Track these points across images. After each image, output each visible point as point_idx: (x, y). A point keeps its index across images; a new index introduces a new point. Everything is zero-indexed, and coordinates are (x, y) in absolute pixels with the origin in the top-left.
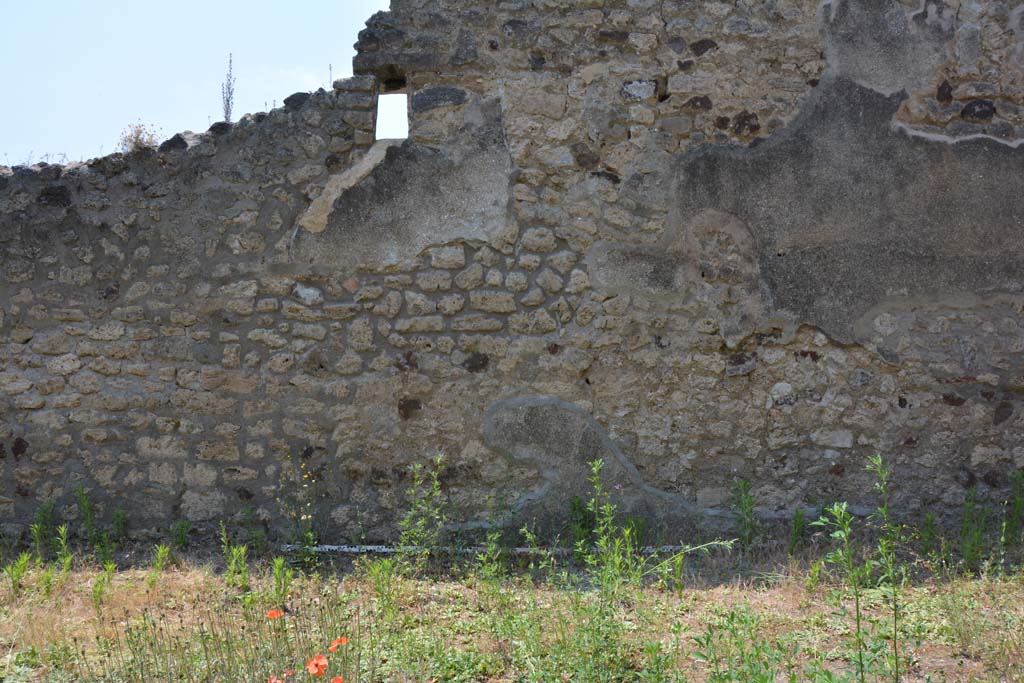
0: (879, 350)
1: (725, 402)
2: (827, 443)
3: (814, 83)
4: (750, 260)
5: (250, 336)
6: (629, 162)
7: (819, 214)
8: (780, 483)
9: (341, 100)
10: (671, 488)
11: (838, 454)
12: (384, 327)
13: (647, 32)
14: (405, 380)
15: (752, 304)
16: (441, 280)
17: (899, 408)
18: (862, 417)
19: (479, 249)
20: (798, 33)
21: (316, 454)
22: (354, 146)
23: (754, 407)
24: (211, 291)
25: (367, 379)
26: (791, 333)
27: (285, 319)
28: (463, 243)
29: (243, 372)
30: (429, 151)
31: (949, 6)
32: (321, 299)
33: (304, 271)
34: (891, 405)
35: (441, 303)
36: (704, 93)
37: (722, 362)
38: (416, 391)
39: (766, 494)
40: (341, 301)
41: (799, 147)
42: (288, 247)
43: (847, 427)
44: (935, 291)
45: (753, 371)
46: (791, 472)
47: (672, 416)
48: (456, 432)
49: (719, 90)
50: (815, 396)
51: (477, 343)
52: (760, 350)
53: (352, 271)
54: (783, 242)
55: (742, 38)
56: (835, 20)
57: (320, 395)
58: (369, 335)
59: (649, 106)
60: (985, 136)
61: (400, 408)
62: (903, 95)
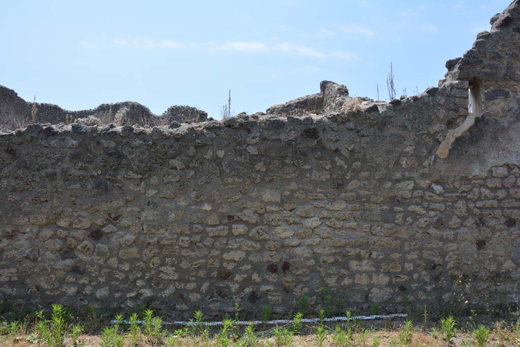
5: (409, 209)
9: (453, 92)
12: (471, 205)
14: (480, 231)
16: (497, 182)
19: (514, 168)
21: (438, 267)
22: (460, 116)
24: (392, 185)
25: (463, 230)
27: (426, 200)
28: (507, 166)
29: (405, 227)
30: (493, 120)
32: (443, 191)
33: (436, 177)
35: (497, 194)
38: (485, 236)
40: (452, 192)
42: (429, 165)
48: (501, 256)
51: (511, 213)
53: (458, 178)
57: (441, 239)
58: (464, 210)
61: (477, 244)
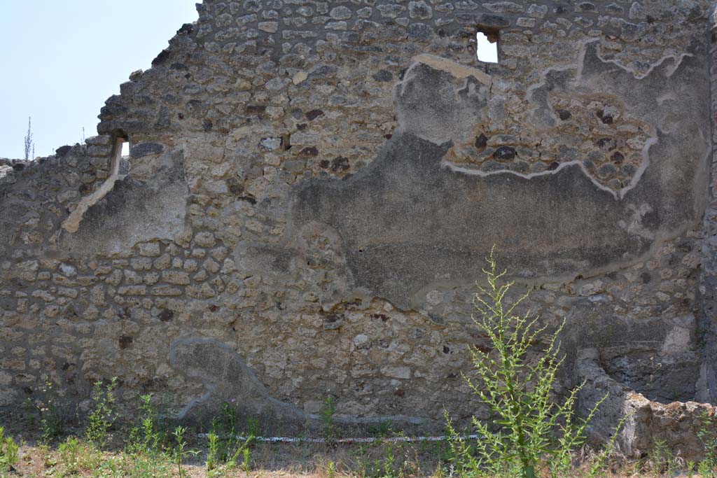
0: (429, 315)
1: (322, 346)
2: (392, 375)
3: (389, 137)
4: (339, 254)
5: (34, 294)
6: (262, 190)
7: (388, 224)
8: (359, 400)
9: (89, 151)
10: (286, 399)
11: (400, 383)
12: (112, 291)
13: (277, 105)
14: (123, 324)
15: (340, 283)
16: (145, 263)
17: (443, 353)
18: (417, 358)
19: (168, 244)
20: (378, 104)
21: (71, 367)
22: (96, 179)
23: (342, 350)
24: (11, 266)
25: (101, 322)
26: (367, 302)
27: (54, 284)
28: (159, 241)
29: (29, 316)
30: (140, 183)
31: (483, 85)
32: (75, 273)
33: (65, 256)
34: (438, 352)
35: (145, 278)
36: (313, 145)
37: (321, 320)
38: (130, 331)
39: (350, 406)
40: (87, 275)
41: (376, 180)
42: (56, 241)
43: (406, 365)
44: (469, 276)
45: (342, 326)
46: (367, 393)
47: (287, 354)
48: (153, 358)
49: (323, 143)
50: (384, 344)
51: (166, 303)
52: (346, 313)
53: (93, 256)
54: (363, 242)
55: (340, 108)
56: (404, 95)
57: (74, 332)
58: (102, 296)
59: (277, 154)
60: (508, 171)
61: (120, 341)
62: (450, 144)
